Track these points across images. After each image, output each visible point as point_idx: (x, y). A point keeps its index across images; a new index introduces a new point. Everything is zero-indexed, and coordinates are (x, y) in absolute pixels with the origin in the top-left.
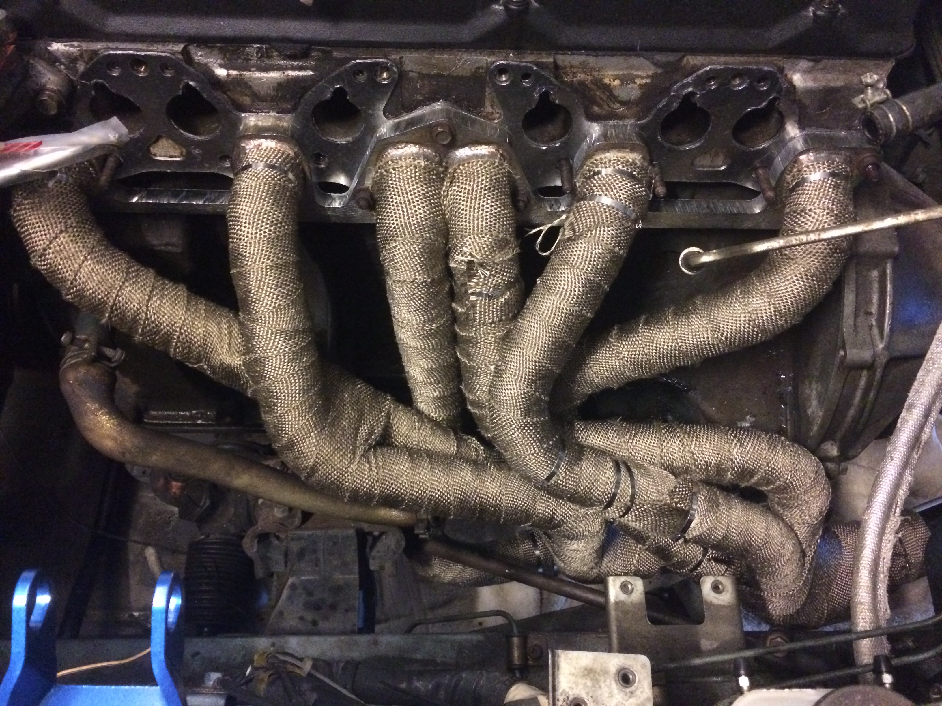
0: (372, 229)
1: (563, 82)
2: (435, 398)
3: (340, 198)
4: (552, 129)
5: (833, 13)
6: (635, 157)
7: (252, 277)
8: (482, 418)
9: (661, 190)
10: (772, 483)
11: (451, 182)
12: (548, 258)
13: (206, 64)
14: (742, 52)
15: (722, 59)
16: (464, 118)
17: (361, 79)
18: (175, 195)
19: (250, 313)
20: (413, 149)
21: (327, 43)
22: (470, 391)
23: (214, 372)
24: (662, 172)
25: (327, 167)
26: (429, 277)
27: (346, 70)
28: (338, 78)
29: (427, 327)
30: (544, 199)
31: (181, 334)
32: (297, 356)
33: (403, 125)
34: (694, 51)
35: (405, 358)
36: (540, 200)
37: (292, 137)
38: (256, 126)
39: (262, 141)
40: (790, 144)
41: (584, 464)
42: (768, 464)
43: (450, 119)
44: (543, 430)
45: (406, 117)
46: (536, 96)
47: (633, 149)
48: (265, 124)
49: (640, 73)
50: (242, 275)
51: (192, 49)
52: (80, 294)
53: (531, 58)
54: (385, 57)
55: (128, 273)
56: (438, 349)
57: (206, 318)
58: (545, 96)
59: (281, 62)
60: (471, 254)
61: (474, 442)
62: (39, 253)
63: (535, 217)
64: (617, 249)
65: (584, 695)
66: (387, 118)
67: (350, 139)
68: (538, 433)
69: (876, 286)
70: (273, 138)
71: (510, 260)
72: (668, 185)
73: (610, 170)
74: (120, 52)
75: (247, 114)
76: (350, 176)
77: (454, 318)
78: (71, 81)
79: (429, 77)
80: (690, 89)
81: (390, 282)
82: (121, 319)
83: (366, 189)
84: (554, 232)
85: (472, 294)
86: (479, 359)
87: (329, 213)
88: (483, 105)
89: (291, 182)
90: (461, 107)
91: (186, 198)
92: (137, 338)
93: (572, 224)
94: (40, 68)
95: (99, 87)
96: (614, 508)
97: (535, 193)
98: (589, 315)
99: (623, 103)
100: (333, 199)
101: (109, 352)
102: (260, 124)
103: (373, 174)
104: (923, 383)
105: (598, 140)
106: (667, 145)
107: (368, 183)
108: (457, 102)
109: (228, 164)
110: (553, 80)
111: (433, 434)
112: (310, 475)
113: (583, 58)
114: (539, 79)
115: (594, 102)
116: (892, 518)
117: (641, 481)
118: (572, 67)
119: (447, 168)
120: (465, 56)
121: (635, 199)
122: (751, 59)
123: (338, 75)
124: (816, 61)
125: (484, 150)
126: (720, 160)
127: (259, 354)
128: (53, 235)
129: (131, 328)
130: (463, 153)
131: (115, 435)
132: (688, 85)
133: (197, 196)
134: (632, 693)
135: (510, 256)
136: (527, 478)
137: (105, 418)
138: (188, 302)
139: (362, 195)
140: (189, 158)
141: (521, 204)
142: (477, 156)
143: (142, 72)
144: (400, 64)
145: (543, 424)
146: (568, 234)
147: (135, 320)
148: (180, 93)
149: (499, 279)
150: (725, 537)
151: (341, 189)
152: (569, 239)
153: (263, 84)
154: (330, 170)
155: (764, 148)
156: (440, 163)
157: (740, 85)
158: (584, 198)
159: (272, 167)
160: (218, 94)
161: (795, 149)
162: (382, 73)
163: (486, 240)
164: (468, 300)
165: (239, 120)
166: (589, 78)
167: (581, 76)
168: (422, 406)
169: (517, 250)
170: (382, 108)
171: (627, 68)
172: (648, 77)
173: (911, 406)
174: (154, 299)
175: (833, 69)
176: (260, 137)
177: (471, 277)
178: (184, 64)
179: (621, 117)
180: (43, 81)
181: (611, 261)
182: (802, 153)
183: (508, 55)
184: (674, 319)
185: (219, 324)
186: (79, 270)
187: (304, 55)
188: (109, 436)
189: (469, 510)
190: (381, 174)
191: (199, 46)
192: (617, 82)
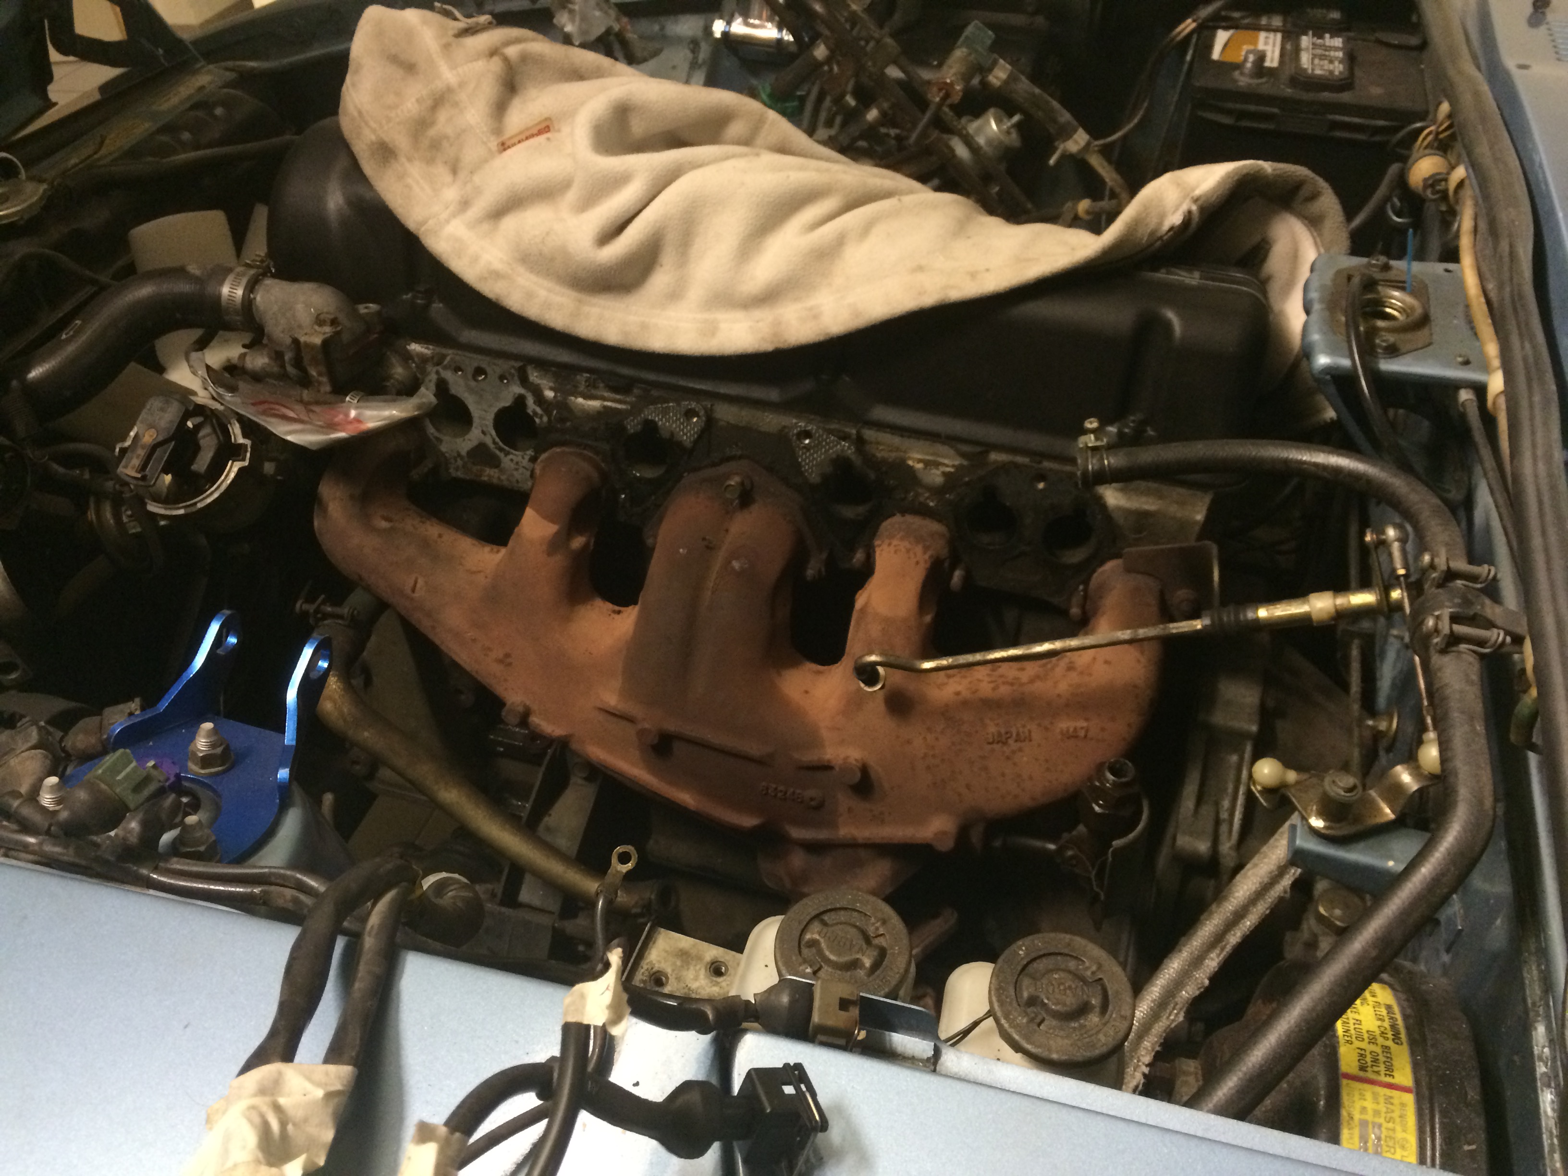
1: (867, 455)
13: (538, 385)
14: (1048, 457)
15: (1027, 461)
49: (945, 461)
51: (529, 368)
53: (835, 426)
59: (603, 393)
65: (669, 970)
67: (653, 475)
69: (1233, 773)
79: (736, 428)
94: (393, 360)
113: (888, 437)
118: (877, 442)
120: (773, 415)
134: (718, 982)
144: (710, 410)
148: (510, 404)
153: (584, 411)
162: (693, 417)
166: (894, 457)
167: (885, 453)
171: (932, 454)
172: (953, 466)
183: (813, 420)
187: (627, 392)
191: (535, 368)
192: (920, 466)
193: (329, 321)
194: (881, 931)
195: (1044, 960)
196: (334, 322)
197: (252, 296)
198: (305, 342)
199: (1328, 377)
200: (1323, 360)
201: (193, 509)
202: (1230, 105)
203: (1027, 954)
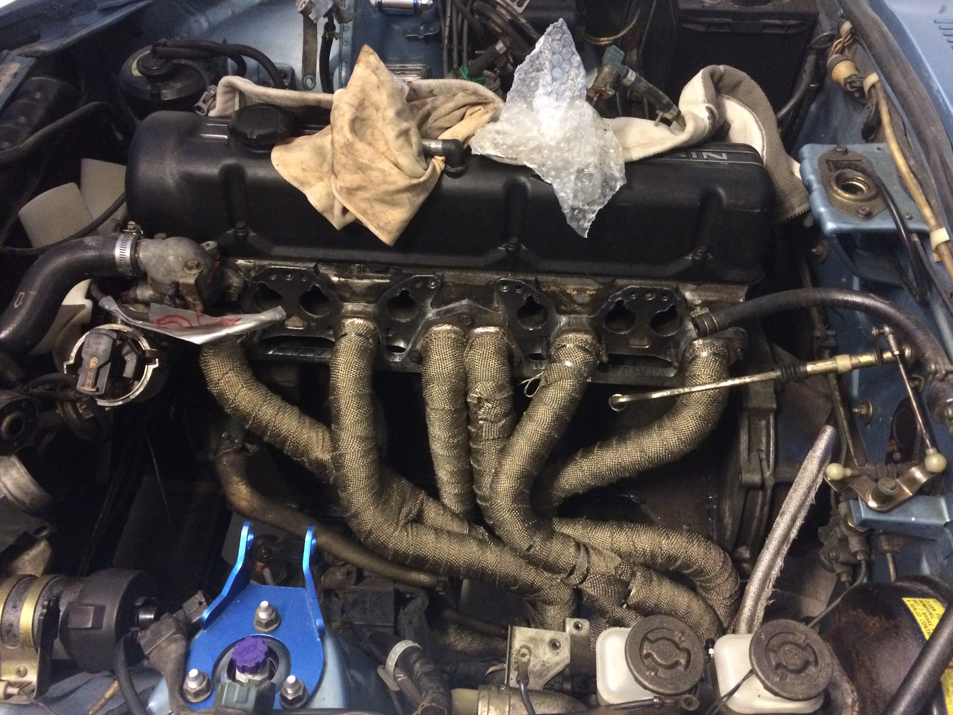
0: (419, 376)
1: (542, 291)
2: (455, 495)
3: (400, 355)
4: (537, 318)
5: (704, 258)
6: (587, 337)
7: (343, 401)
8: (487, 509)
9: (605, 359)
10: (691, 567)
11: (470, 348)
12: (532, 398)
13: (326, 274)
14: (651, 278)
15: (639, 282)
16: (480, 309)
17: (418, 285)
18: (296, 350)
19: (339, 424)
20: (448, 327)
21: (399, 265)
22: (479, 488)
23: (311, 464)
24: (607, 349)
25: (393, 336)
26: (453, 407)
27: (410, 281)
28: (404, 285)
29: (451, 441)
30: (532, 362)
31: (294, 437)
32: (366, 453)
33: (442, 313)
34: (622, 277)
35: (435, 464)
36: (529, 362)
37: (374, 318)
38: (352, 310)
39: (356, 319)
40: (688, 334)
41: (554, 541)
42: (686, 552)
43: (470, 310)
44: (525, 514)
45: (444, 308)
46: (525, 298)
47: (586, 332)
48: (358, 309)
49: (589, 288)
50: (337, 400)
51: (319, 266)
52: (236, 409)
53: (522, 277)
54: (433, 274)
55: (266, 397)
56: (458, 457)
57: (310, 428)
58: (530, 299)
59: (371, 275)
60: (480, 393)
61: (482, 530)
62: (214, 383)
63: (526, 373)
64: (573, 394)
66: (433, 308)
67: (409, 320)
68: (522, 516)
69: (764, 431)
70: (361, 318)
71: (505, 398)
72: (610, 356)
73: (572, 345)
74: (278, 267)
75: (347, 303)
76: (407, 342)
77: (469, 437)
78: (246, 281)
79: (459, 285)
80: (620, 299)
81: (428, 410)
82: (258, 425)
83: (417, 351)
84: (536, 383)
85: (481, 419)
86: (485, 464)
87: (392, 365)
88: (493, 302)
89: (371, 344)
90: (479, 303)
91: (302, 353)
92: (266, 439)
93: (545, 377)
94: (230, 274)
95: (262, 286)
96: (574, 575)
97: (526, 357)
98: (556, 436)
99: (580, 305)
100: (395, 356)
101: (248, 446)
102: (355, 309)
103: (422, 342)
104: (791, 498)
105: (564, 326)
106: (610, 331)
107: (418, 347)
108: (476, 300)
109: (331, 332)
110: (535, 290)
111: (452, 520)
112: (367, 538)
113: (553, 278)
114: (526, 289)
115: (561, 303)
116: (766, 589)
117: (595, 558)
118: (547, 282)
119: (468, 339)
120: (482, 275)
121: (586, 364)
122: (656, 282)
123: (404, 283)
124: (698, 285)
125: (492, 329)
126: (645, 341)
127: (343, 451)
128: (225, 372)
129: (263, 431)
130: (479, 330)
131: (249, 498)
132: (618, 296)
133: (311, 351)
134: (558, 653)
135: (505, 396)
136: (514, 550)
137: (243, 487)
138: (300, 417)
139: (414, 354)
140: (308, 328)
141: (516, 364)
142: (487, 333)
143: (289, 278)
144: (442, 278)
145: (525, 509)
146: (542, 383)
147: (266, 427)
148: (309, 290)
149: (498, 410)
150: (656, 605)
151: (401, 350)
152: (544, 387)
153: (358, 287)
154: (395, 338)
155: (672, 336)
156: (464, 336)
157: (650, 297)
158: (555, 361)
159: (360, 335)
160: (331, 292)
161: (691, 337)
162: (431, 282)
163: (490, 385)
164: (478, 423)
165: (342, 307)
166: (558, 289)
167: (553, 288)
168: (446, 501)
169: (511, 393)
170: (430, 302)
171: (581, 285)
172: (594, 290)
173: (783, 513)
174: (280, 414)
175: (709, 290)
176: (354, 317)
177: (480, 408)
178: (314, 274)
179: (580, 313)
180: (231, 281)
181: (570, 401)
182: (695, 339)
183: (507, 275)
184: (616, 444)
185: (317, 432)
186: (238, 394)
187: (385, 271)
188: (244, 499)
189: (475, 571)
190: (427, 341)
191: (323, 264)
192: (575, 293)
193: (195, 266)
194: (683, 639)
195: (775, 638)
196: (198, 266)
197: (136, 255)
198: (183, 284)
199: (835, 235)
200: (830, 226)
201: (129, 400)
202: (703, 20)
203: (766, 637)
